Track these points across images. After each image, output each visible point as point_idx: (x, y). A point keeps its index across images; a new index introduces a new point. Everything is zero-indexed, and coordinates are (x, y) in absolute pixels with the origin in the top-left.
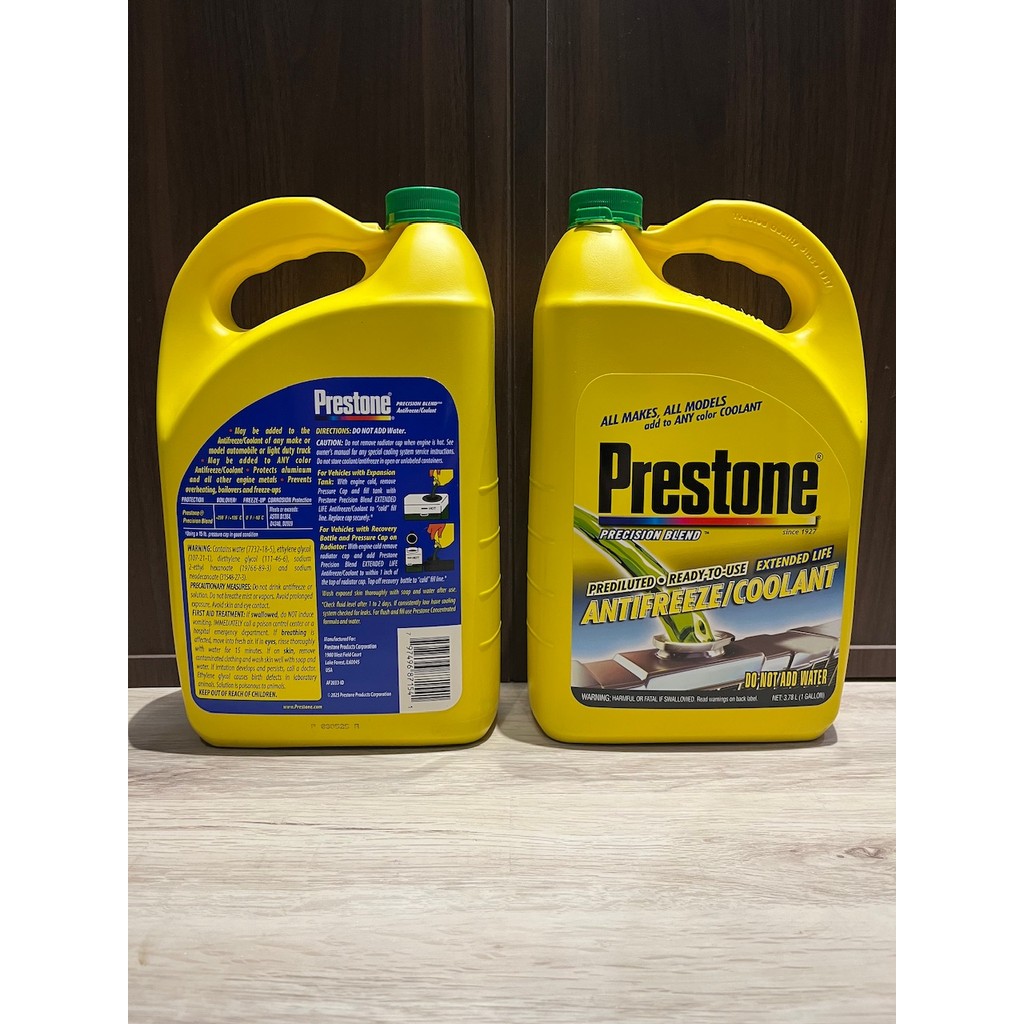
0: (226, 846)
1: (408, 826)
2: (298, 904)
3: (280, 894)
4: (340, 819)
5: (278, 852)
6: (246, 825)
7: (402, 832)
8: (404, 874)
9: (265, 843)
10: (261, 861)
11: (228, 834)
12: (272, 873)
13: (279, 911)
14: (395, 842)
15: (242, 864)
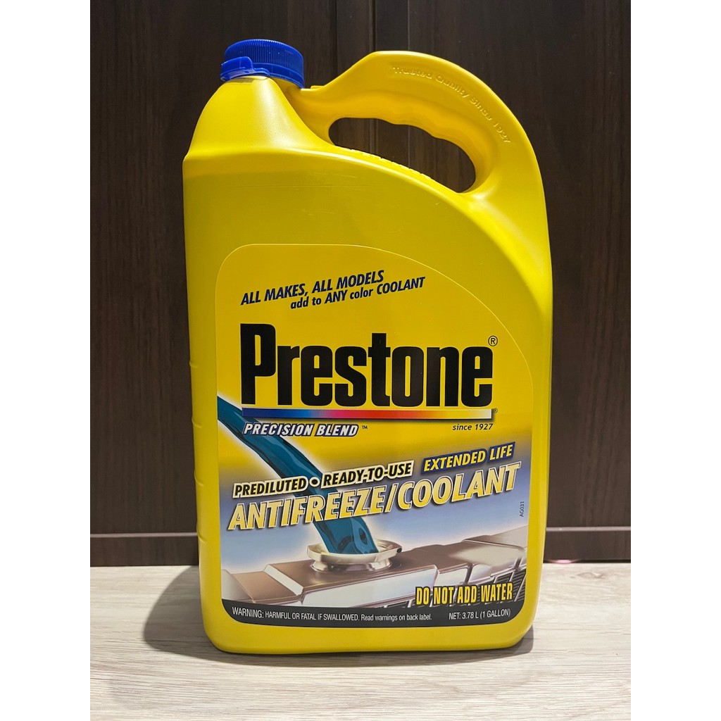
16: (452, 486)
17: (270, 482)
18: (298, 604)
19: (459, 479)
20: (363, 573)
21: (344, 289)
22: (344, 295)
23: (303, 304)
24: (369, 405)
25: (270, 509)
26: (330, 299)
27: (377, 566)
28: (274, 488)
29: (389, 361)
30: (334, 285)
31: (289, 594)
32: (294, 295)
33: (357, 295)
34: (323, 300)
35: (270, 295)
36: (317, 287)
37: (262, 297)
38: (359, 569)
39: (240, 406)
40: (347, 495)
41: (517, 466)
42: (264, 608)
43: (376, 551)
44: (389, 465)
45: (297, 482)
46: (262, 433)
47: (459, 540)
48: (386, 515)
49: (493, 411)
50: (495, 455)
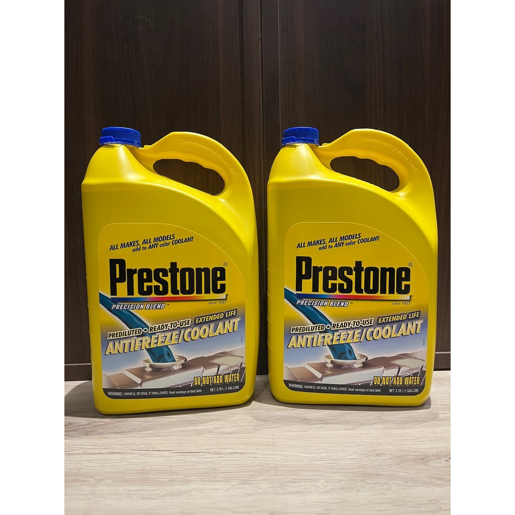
0: (124, 463)
1: (219, 451)
2: (164, 493)
3: (154, 488)
4: (183, 447)
5: (152, 465)
6: (134, 452)
7: (216, 454)
8: (220, 477)
9: (144, 461)
10: (143, 471)
11: (125, 456)
12: (149, 477)
13: (154, 497)
14: (213, 459)
15: (133, 472)
16: (391, 330)
17: (308, 326)
18: (319, 382)
19: (395, 326)
20: (350, 369)
21: (343, 241)
22: (343, 244)
23: (324, 248)
24: (354, 293)
25: (308, 338)
26: (336, 246)
27: (356, 366)
28: (310, 329)
29: (363, 273)
30: (338, 240)
31: (316, 378)
32: (321, 244)
33: (349, 244)
34: (333, 247)
35: (310, 244)
36: (331, 240)
37: (306, 245)
38: (348, 367)
39: (295, 292)
40: (343, 333)
41: (422, 322)
42: (303, 384)
43: (356, 359)
44: (363, 320)
45: (320, 327)
46: (305, 304)
47: (394, 355)
48: (361, 343)
49: (411, 296)
50: (411, 317)
